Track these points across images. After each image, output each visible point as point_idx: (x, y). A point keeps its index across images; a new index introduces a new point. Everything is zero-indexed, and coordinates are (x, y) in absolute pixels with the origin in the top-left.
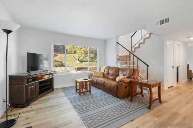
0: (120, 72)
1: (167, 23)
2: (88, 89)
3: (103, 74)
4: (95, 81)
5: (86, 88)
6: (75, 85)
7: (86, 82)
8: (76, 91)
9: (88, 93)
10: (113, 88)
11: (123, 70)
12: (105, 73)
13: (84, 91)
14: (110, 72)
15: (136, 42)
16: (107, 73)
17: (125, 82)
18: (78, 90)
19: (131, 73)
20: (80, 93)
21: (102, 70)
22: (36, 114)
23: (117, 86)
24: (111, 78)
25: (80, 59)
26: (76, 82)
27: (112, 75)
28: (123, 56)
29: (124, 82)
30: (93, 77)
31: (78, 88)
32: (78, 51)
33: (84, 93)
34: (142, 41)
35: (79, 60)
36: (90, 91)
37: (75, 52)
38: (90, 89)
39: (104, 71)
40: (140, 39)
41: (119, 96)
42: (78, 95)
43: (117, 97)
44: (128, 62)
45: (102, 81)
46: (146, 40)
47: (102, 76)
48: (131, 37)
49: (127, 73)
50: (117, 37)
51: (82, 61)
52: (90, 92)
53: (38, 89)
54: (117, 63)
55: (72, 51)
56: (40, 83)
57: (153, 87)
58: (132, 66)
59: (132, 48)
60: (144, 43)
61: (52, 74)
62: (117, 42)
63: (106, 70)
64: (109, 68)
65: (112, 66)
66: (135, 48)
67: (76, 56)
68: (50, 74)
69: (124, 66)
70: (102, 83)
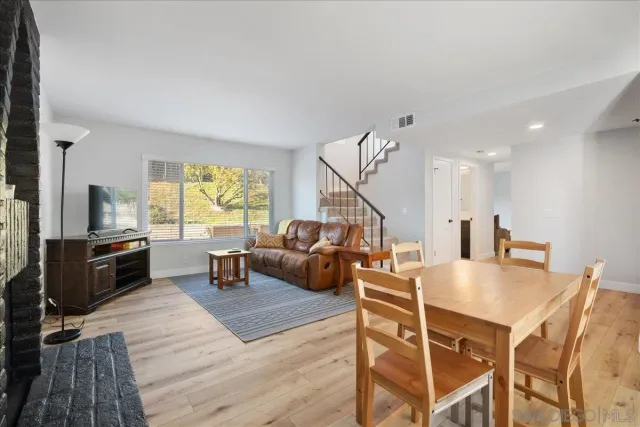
0: (322, 234)
1: (410, 126)
2: (242, 276)
3: (284, 239)
4: (261, 256)
5: (237, 273)
6: (208, 270)
7: (236, 259)
8: (211, 283)
9: (242, 284)
10: (300, 268)
11: (329, 227)
12: (289, 237)
13: (231, 279)
14: (300, 233)
15: (371, 158)
16: (293, 236)
17: (325, 252)
18: (216, 278)
19: (343, 233)
20: (220, 286)
21: (282, 230)
22: (118, 322)
23: (308, 263)
24: (301, 248)
25: (224, 200)
26: (212, 257)
27: (303, 241)
28: (333, 194)
29: (321, 254)
30: (257, 247)
31: (215, 276)
32: (218, 176)
33: (230, 284)
34: (381, 156)
35: (219, 203)
36: (246, 280)
37: (207, 178)
38: (246, 274)
39: (285, 232)
40: (377, 150)
41: (311, 286)
42: (215, 289)
43: (309, 289)
44: (351, 208)
45: (277, 254)
46: (390, 154)
47: (281, 244)
48: (359, 144)
49: (335, 235)
50: (321, 145)
51: (229, 207)
52: (247, 283)
53: (114, 275)
54: (319, 210)
55: (197, 173)
56: (119, 260)
57: (373, 260)
58: (351, 218)
59: (360, 173)
60: (385, 160)
61: (145, 239)
62: (321, 159)
63: (292, 230)
64: (297, 224)
65: (305, 219)
66: (367, 175)
67: (212, 189)
68: (140, 240)
69: (333, 219)
70: (277, 259)
